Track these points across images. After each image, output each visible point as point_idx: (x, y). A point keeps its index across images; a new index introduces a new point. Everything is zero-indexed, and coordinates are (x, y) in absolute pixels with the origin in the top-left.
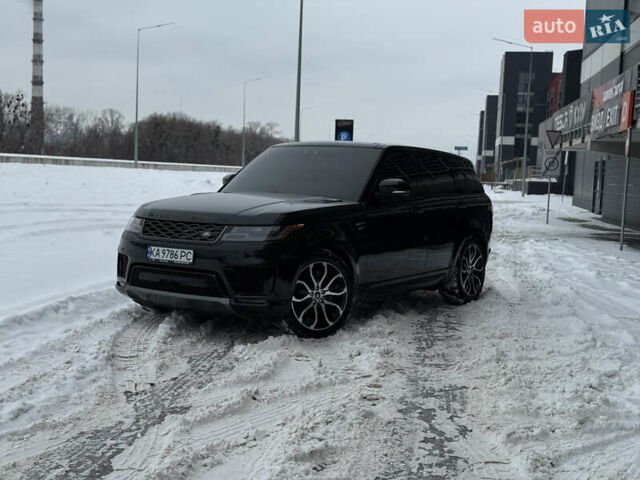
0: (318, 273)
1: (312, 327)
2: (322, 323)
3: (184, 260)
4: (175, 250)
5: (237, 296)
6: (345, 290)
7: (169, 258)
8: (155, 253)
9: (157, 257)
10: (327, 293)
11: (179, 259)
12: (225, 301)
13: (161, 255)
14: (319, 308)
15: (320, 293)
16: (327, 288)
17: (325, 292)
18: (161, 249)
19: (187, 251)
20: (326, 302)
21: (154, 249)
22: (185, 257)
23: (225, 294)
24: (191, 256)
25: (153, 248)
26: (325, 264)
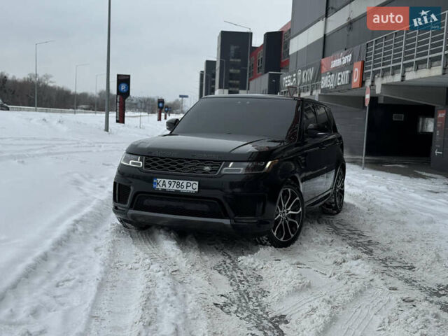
0: (285, 197)
1: (282, 240)
2: (287, 236)
3: (190, 189)
4: (181, 182)
5: (236, 217)
6: (301, 210)
7: (175, 188)
8: (161, 184)
9: (164, 187)
10: (290, 212)
11: (185, 189)
12: (227, 222)
13: (168, 185)
14: (285, 224)
15: (284, 212)
16: (289, 209)
17: (288, 211)
18: (167, 181)
19: (192, 182)
20: (290, 219)
21: (161, 181)
22: (191, 187)
23: (226, 216)
24: (196, 186)
25: (159, 180)
26: (289, 190)
